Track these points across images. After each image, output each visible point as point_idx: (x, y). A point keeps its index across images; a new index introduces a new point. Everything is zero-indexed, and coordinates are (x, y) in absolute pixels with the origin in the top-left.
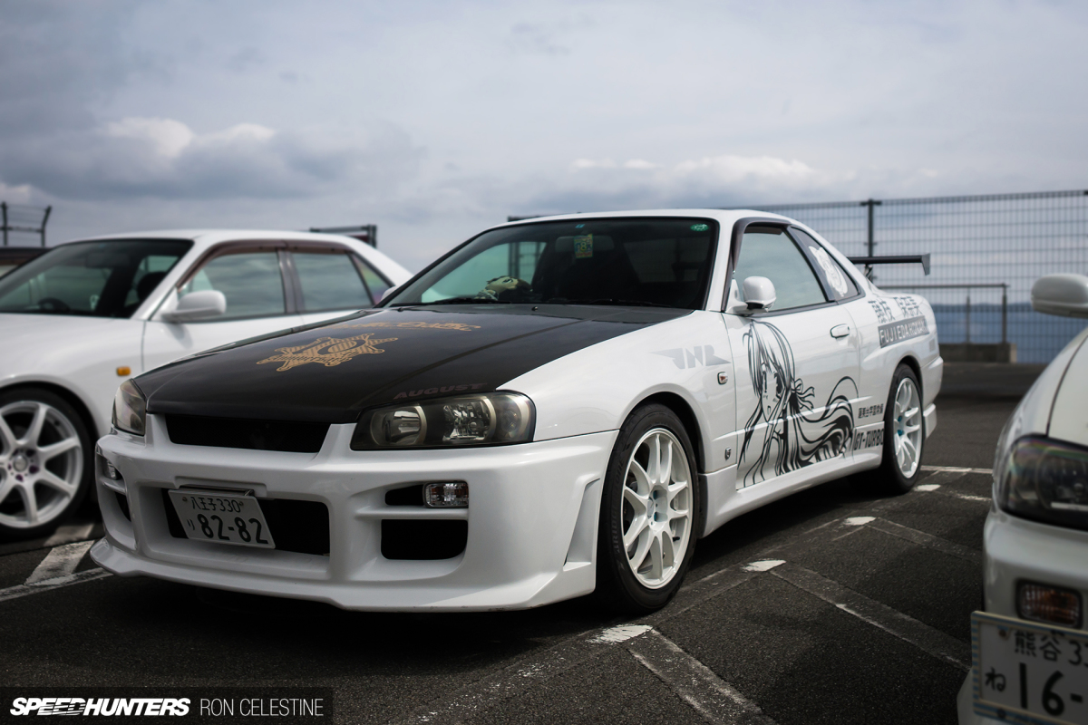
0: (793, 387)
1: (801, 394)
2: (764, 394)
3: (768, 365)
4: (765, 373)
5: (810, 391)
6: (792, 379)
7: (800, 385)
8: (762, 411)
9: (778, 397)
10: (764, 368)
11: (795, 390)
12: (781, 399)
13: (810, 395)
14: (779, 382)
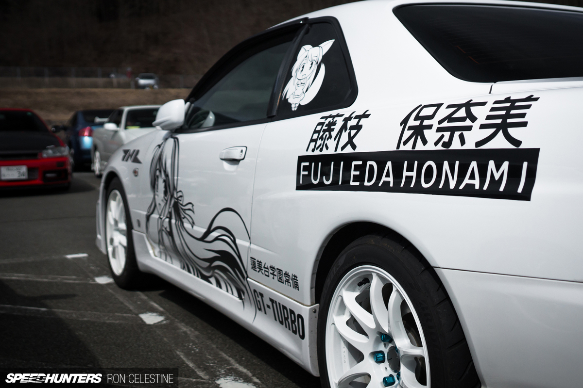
0: (175, 196)
1: (182, 205)
2: (156, 193)
3: (160, 171)
4: (158, 177)
5: (189, 206)
6: (175, 188)
7: (181, 196)
8: (155, 206)
9: (165, 199)
10: (158, 173)
11: (177, 199)
12: (167, 201)
13: (189, 209)
14: (165, 187)
